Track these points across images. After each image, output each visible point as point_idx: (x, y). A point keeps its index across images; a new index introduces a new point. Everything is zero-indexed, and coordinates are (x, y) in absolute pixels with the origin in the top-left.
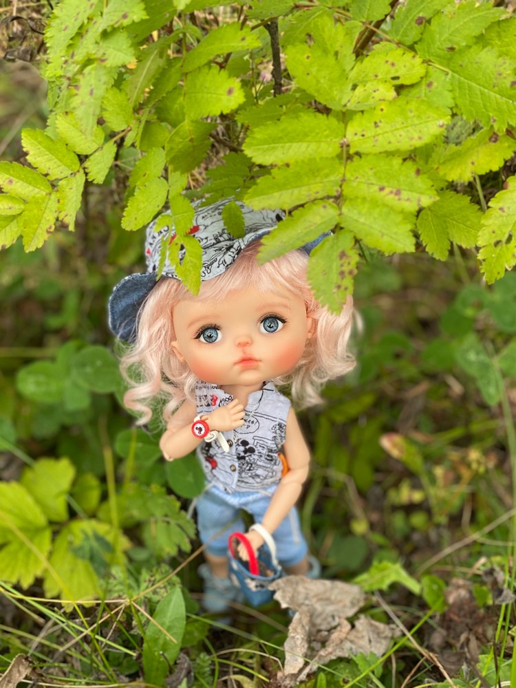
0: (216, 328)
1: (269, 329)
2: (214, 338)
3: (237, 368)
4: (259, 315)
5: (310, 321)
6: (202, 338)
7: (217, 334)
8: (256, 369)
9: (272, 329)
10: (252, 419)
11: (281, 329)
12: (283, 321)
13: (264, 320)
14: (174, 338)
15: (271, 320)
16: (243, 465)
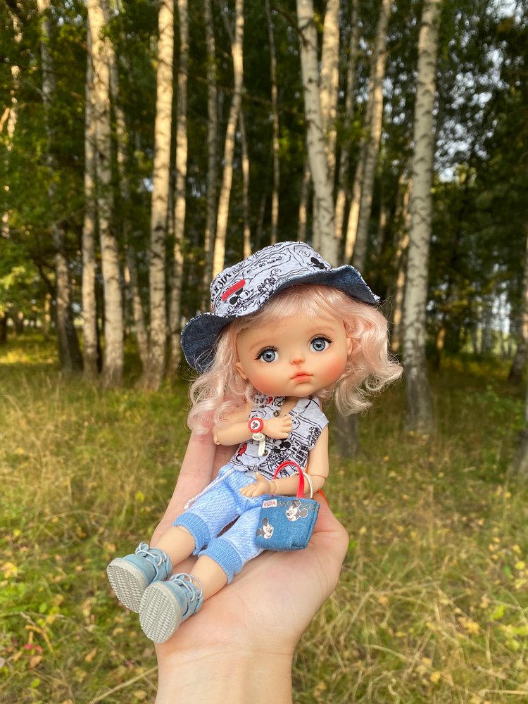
0: (273, 350)
1: (317, 348)
2: (272, 358)
3: (293, 382)
4: (310, 336)
5: (349, 340)
6: (262, 359)
7: (274, 355)
8: (308, 382)
9: (320, 349)
10: (295, 420)
11: (328, 348)
12: (330, 342)
13: (313, 342)
14: (238, 360)
15: (320, 341)
16: (276, 458)
